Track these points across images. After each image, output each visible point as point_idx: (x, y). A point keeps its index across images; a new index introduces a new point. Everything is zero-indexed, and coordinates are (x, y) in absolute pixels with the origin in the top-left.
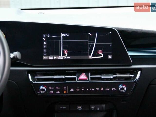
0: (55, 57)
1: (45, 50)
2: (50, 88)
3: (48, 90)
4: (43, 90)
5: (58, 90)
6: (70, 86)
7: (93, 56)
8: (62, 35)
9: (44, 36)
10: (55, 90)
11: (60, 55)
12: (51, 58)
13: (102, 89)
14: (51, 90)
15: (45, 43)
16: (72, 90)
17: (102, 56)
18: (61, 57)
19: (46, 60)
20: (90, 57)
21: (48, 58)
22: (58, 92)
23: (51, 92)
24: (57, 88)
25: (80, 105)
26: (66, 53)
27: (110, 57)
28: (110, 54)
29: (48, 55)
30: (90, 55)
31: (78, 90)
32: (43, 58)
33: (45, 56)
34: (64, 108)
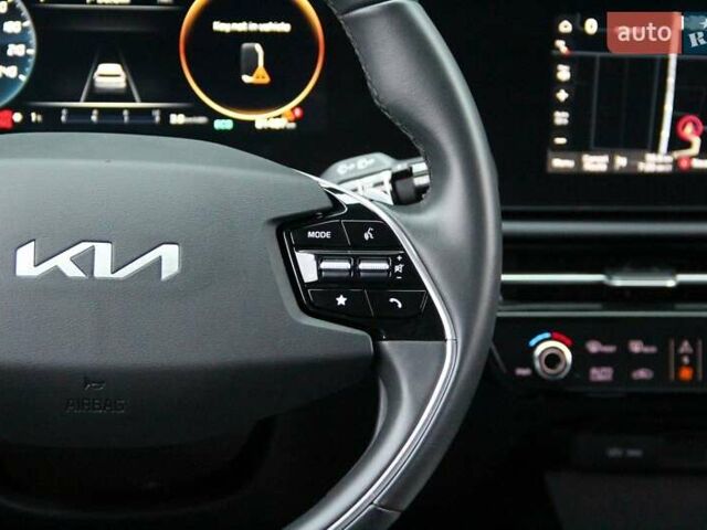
0: (621, 162)
1: (561, 118)
2: (594, 347)
3: (583, 360)
4: (553, 359)
5: (642, 360)
9: (565, 27)
11: (655, 149)
12: (595, 163)
14: (600, 359)
15: (564, 73)
18: (655, 162)
19: (564, 176)
21: (579, 163)
22: (642, 374)
23: (601, 374)
24: (636, 347)
26: (689, 132)
29: (578, 146)
32: (544, 162)
33: (562, 151)
34: (634, 453)
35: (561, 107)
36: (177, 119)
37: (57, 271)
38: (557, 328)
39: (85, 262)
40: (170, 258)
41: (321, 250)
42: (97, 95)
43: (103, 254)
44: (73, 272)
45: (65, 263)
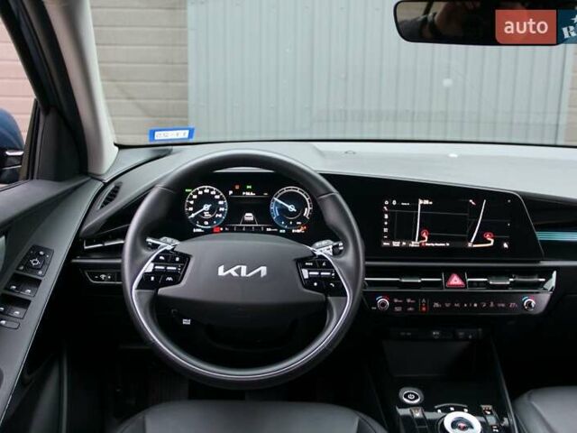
0: (404, 243)
1: (386, 230)
2: (396, 301)
3: (393, 305)
4: (383, 304)
5: (410, 305)
6: (432, 297)
7: (474, 243)
8: (421, 202)
9: (387, 203)
10: (404, 305)
11: (414, 240)
12: (396, 244)
13: (492, 304)
14: (398, 305)
15: (386, 216)
16: (436, 305)
17: (492, 244)
18: (414, 244)
19: (386, 247)
20: (470, 245)
21: (391, 244)
22: (411, 309)
23: (398, 309)
24: (409, 301)
25: (435, 330)
26: (424, 235)
27: (506, 245)
28: (505, 241)
29: (391, 239)
30: (470, 241)
31: (447, 305)
32: (381, 243)
33: (386, 240)
34: (409, 334)
35: (386, 227)
36: (269, 230)
37: (230, 274)
38: (384, 294)
39: (238, 271)
40: (263, 270)
41: (310, 269)
42: (245, 222)
43: (244, 269)
44: (235, 274)
45: (232, 271)
